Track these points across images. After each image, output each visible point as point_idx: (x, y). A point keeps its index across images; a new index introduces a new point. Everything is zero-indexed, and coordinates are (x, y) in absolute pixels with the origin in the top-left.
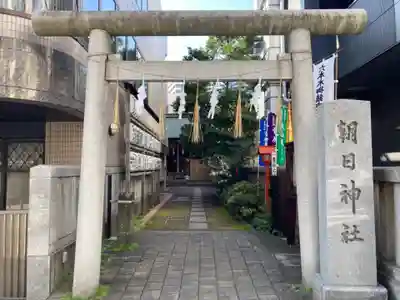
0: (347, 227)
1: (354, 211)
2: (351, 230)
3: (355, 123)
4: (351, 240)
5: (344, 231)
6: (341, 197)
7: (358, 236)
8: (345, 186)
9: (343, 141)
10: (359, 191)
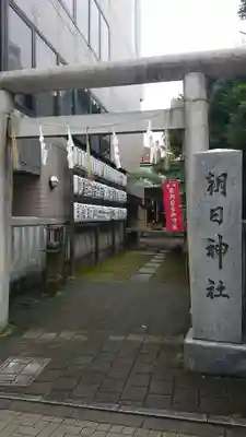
0: (213, 283)
1: (221, 267)
2: (217, 285)
3: (225, 175)
4: (217, 296)
5: (209, 286)
6: (207, 251)
7: (224, 292)
8: (212, 241)
9: (211, 194)
10: (227, 246)
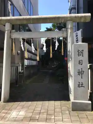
0: (79, 83)
1: (82, 78)
2: (81, 84)
3: (83, 50)
4: (81, 87)
5: (79, 84)
6: (78, 73)
7: (83, 85)
8: (79, 70)
9: (79, 56)
10: (84, 71)
